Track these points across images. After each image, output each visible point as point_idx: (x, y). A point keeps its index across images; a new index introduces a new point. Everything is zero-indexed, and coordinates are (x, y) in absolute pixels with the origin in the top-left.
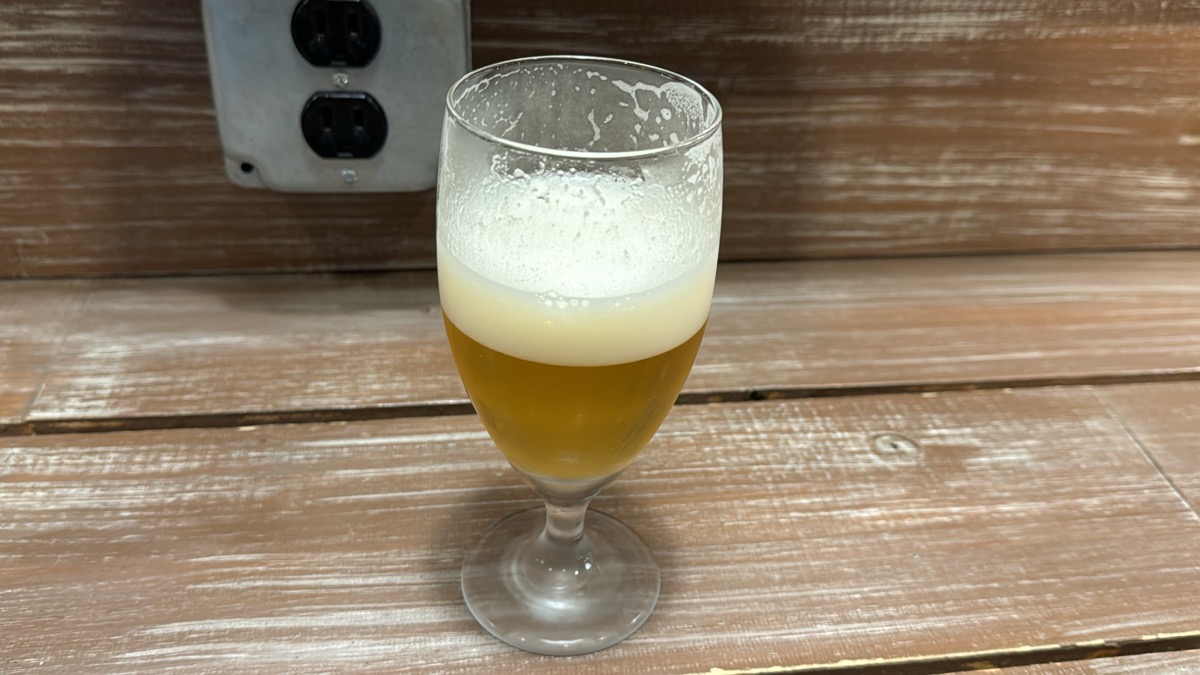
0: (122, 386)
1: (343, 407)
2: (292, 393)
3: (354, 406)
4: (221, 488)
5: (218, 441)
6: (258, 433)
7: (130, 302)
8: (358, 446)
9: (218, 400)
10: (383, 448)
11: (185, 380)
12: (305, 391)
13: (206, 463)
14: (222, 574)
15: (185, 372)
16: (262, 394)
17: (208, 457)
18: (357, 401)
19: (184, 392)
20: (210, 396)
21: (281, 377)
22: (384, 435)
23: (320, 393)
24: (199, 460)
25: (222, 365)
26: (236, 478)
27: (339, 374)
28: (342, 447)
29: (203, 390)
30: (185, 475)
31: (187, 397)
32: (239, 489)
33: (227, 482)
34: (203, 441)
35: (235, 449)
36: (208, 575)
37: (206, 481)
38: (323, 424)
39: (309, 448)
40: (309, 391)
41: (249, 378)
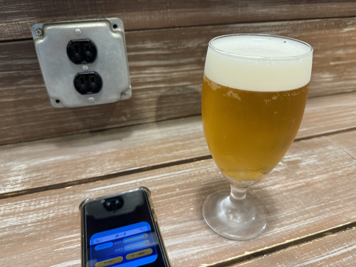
0: (25, 179)
1: (100, 175)
2: (82, 173)
3: (103, 175)
4: (62, 210)
5: (59, 194)
6: (72, 189)
7: (26, 150)
8: (107, 189)
9: (58, 179)
10: (115, 188)
11: (46, 174)
12: (86, 172)
13: (56, 202)
14: (67, 243)
15: (46, 171)
16: (72, 175)
17: (57, 199)
18: (104, 173)
19: (46, 178)
20: (55, 178)
21: (77, 168)
22: (115, 183)
23: (91, 172)
24: (54, 201)
25: (58, 167)
26: (67, 206)
27: (96, 165)
28: (101, 190)
29: (52, 176)
30: (49, 207)
31: (47, 179)
32: (69, 210)
33: (64, 208)
34: (55, 194)
35: (65, 195)
36: (61, 245)
37: (57, 208)
38: (94, 182)
39: (90, 192)
40: (87, 171)
41: (67, 170)
